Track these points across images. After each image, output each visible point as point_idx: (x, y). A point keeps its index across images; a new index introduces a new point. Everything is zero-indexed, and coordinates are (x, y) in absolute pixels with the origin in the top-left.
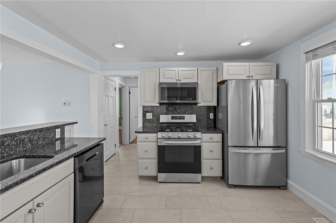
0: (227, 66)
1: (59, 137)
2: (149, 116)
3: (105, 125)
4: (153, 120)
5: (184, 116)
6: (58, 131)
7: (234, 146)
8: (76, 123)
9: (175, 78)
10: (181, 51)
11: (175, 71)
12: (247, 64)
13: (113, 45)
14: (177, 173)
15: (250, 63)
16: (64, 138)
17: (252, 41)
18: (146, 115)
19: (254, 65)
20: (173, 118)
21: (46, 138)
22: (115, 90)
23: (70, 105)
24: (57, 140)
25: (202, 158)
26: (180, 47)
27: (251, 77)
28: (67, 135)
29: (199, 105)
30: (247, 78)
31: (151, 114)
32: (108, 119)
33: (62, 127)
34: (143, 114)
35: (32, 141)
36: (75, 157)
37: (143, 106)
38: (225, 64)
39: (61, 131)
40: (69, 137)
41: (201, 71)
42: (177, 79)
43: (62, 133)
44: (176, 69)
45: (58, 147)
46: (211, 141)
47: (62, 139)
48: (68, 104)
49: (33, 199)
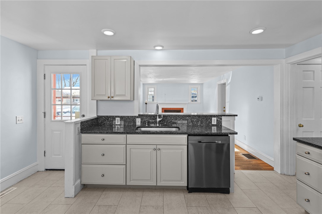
1: (216, 124)
3: (300, 126)
6: (214, 119)
16: (221, 126)
32: (312, 119)
33: (219, 117)
39: (217, 119)
40: (228, 127)
43: (219, 121)
47: (219, 126)
48: (260, 99)
49: (157, 145)
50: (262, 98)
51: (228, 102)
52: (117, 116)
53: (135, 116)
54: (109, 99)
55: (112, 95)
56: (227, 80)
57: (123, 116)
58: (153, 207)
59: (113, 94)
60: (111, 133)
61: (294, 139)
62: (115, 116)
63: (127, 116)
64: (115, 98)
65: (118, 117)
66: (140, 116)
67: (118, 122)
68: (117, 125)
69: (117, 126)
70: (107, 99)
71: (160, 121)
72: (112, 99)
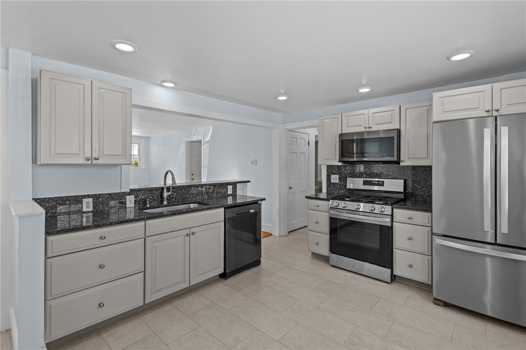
0: (440, 98)
1: (231, 193)
2: (335, 179)
3: (290, 188)
4: (340, 185)
5: (383, 182)
6: (230, 187)
7: (444, 236)
8: (249, 182)
9: (363, 125)
10: (363, 86)
11: (364, 114)
12: (487, 87)
13: (276, 97)
14: (354, 259)
15: (495, 85)
16: (236, 195)
17: (473, 51)
18: (330, 177)
19: (503, 87)
20: (365, 183)
21: (219, 193)
22: (309, 145)
23: (256, 164)
24: (229, 195)
25: (394, 247)
26: (364, 81)
27: (496, 111)
28: (239, 192)
29: (402, 164)
30: (486, 114)
31: (337, 176)
32: (296, 181)
33: (234, 184)
34: (327, 176)
35: (208, 193)
36: (225, 208)
37: (327, 166)
38: (436, 95)
39: (233, 188)
40: (242, 194)
41: (406, 109)
42: (366, 126)
43: (234, 189)
44: (365, 111)
45: (230, 201)
46: (410, 222)
47: (234, 195)
48: (255, 162)
49: (190, 228)
50: (256, 162)
51: (206, 167)
52: (86, 195)
53: (124, 193)
54: (89, 162)
55: (95, 155)
56: (204, 137)
57: (99, 194)
58: (204, 309)
59: (97, 152)
60: (119, 223)
61: (306, 197)
62: (82, 196)
63: (107, 194)
64: (100, 162)
65: (88, 196)
66: (132, 192)
67: (87, 207)
68: (85, 212)
69: (85, 215)
70: (83, 161)
71: (169, 196)
72: (94, 162)
